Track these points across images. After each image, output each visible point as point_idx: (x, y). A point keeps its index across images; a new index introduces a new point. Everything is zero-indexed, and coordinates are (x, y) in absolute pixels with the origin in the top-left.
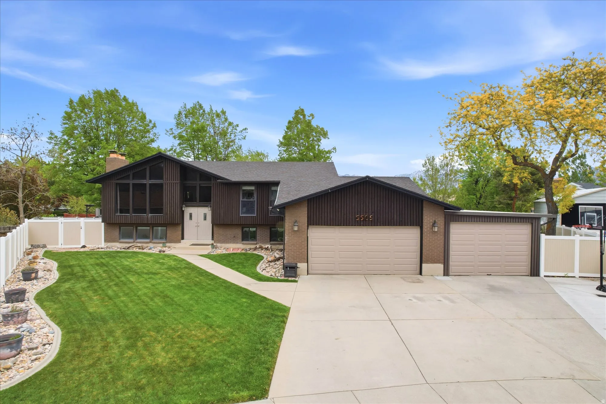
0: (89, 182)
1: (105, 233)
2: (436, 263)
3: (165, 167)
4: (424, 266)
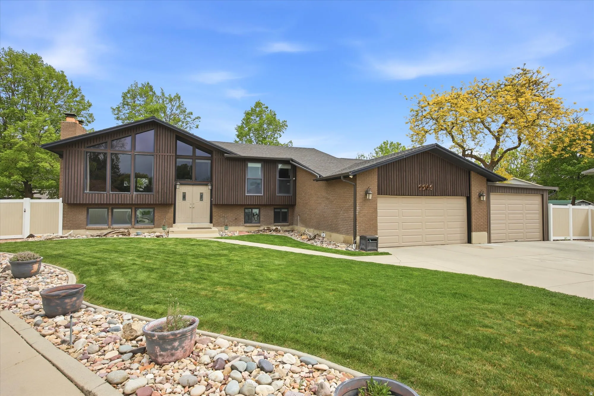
2: (482, 231)
3: (156, 135)
4: (474, 234)
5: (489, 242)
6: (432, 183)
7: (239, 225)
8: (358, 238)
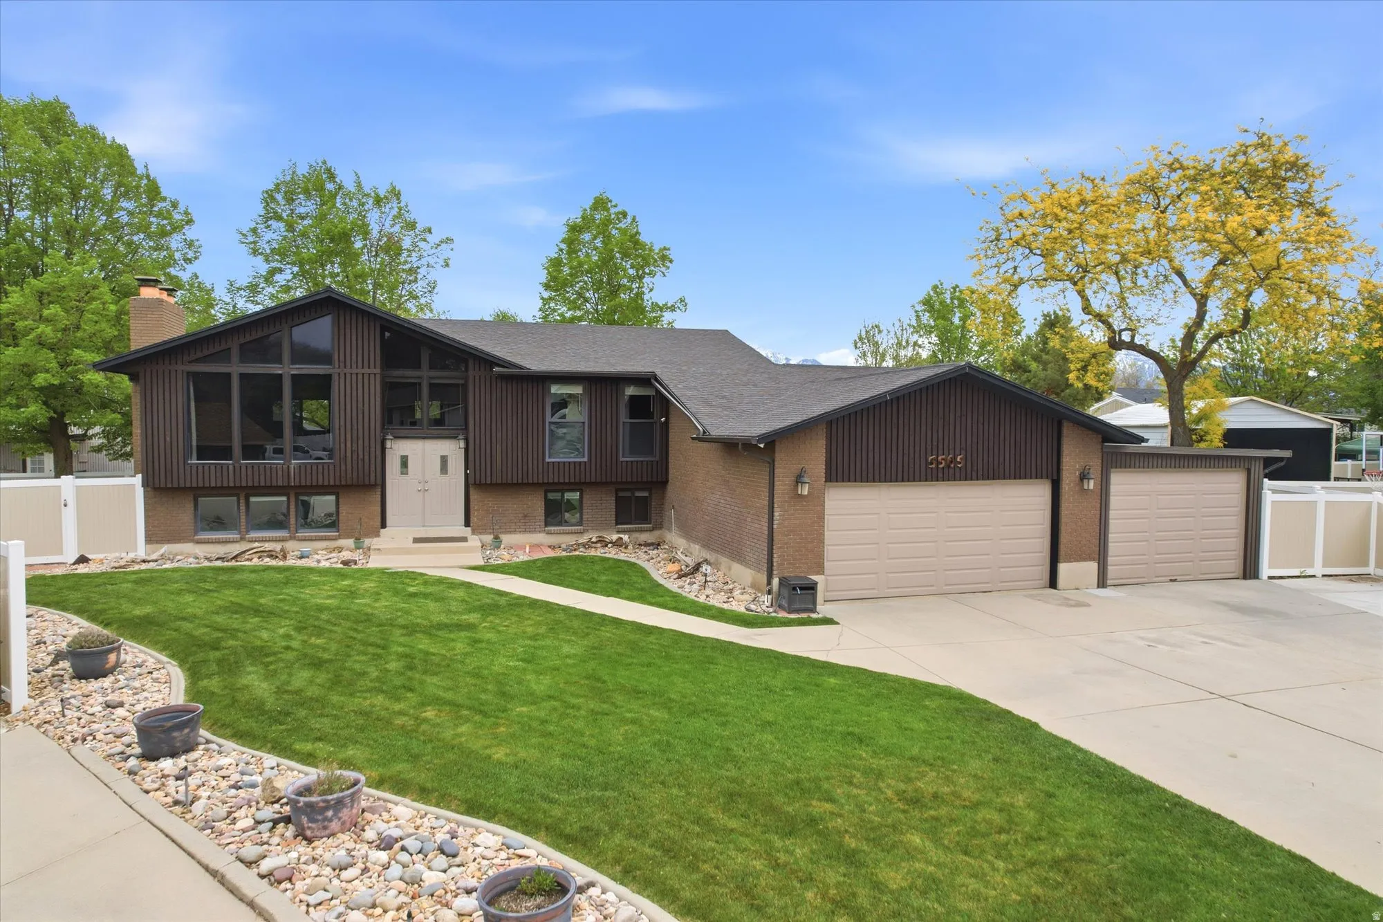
2: (1085, 560)
3: (338, 328)
4: (1063, 568)
5: (1102, 583)
6: (963, 452)
7: (533, 531)
8: (776, 581)
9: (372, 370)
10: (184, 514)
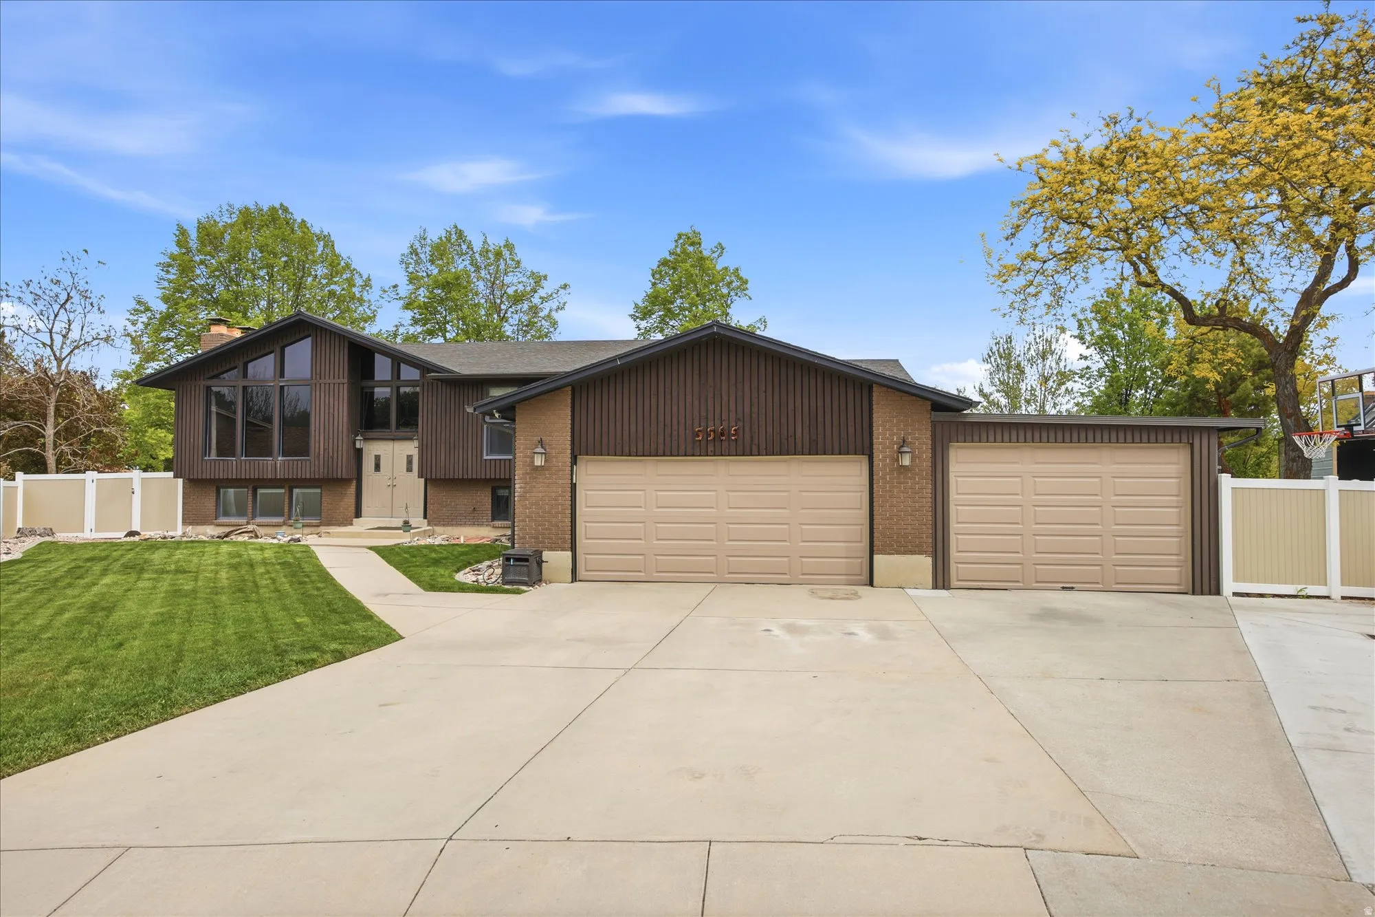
0: (143, 383)
1: (184, 503)
2: (912, 553)
3: (315, 346)
4: (880, 561)
6: (740, 423)
7: (480, 525)
9: (341, 380)
10: (209, 503)
